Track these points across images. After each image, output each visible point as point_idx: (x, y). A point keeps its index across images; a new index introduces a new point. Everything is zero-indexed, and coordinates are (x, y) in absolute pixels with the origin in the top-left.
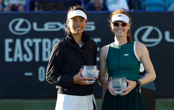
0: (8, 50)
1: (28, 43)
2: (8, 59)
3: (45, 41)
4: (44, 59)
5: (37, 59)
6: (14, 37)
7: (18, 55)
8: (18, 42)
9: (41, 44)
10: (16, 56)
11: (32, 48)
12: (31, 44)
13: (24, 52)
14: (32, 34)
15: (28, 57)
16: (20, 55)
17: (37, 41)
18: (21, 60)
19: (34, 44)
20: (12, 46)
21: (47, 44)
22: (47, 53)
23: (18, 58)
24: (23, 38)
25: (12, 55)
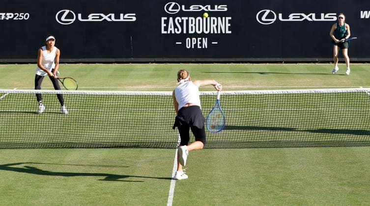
0: (163, 25)
1: (178, 20)
2: (163, 32)
3: (190, 18)
4: (190, 32)
5: (185, 32)
6: (168, 16)
7: (171, 29)
8: (171, 19)
9: (187, 21)
10: (169, 29)
11: (181, 24)
12: (180, 21)
13: (175, 27)
14: (182, 14)
15: (178, 30)
16: (172, 29)
17: (185, 19)
18: (173, 32)
19: (182, 21)
20: (167, 22)
21: (192, 20)
22: (192, 27)
23: (171, 31)
24: (174, 17)
25: (166, 29)
